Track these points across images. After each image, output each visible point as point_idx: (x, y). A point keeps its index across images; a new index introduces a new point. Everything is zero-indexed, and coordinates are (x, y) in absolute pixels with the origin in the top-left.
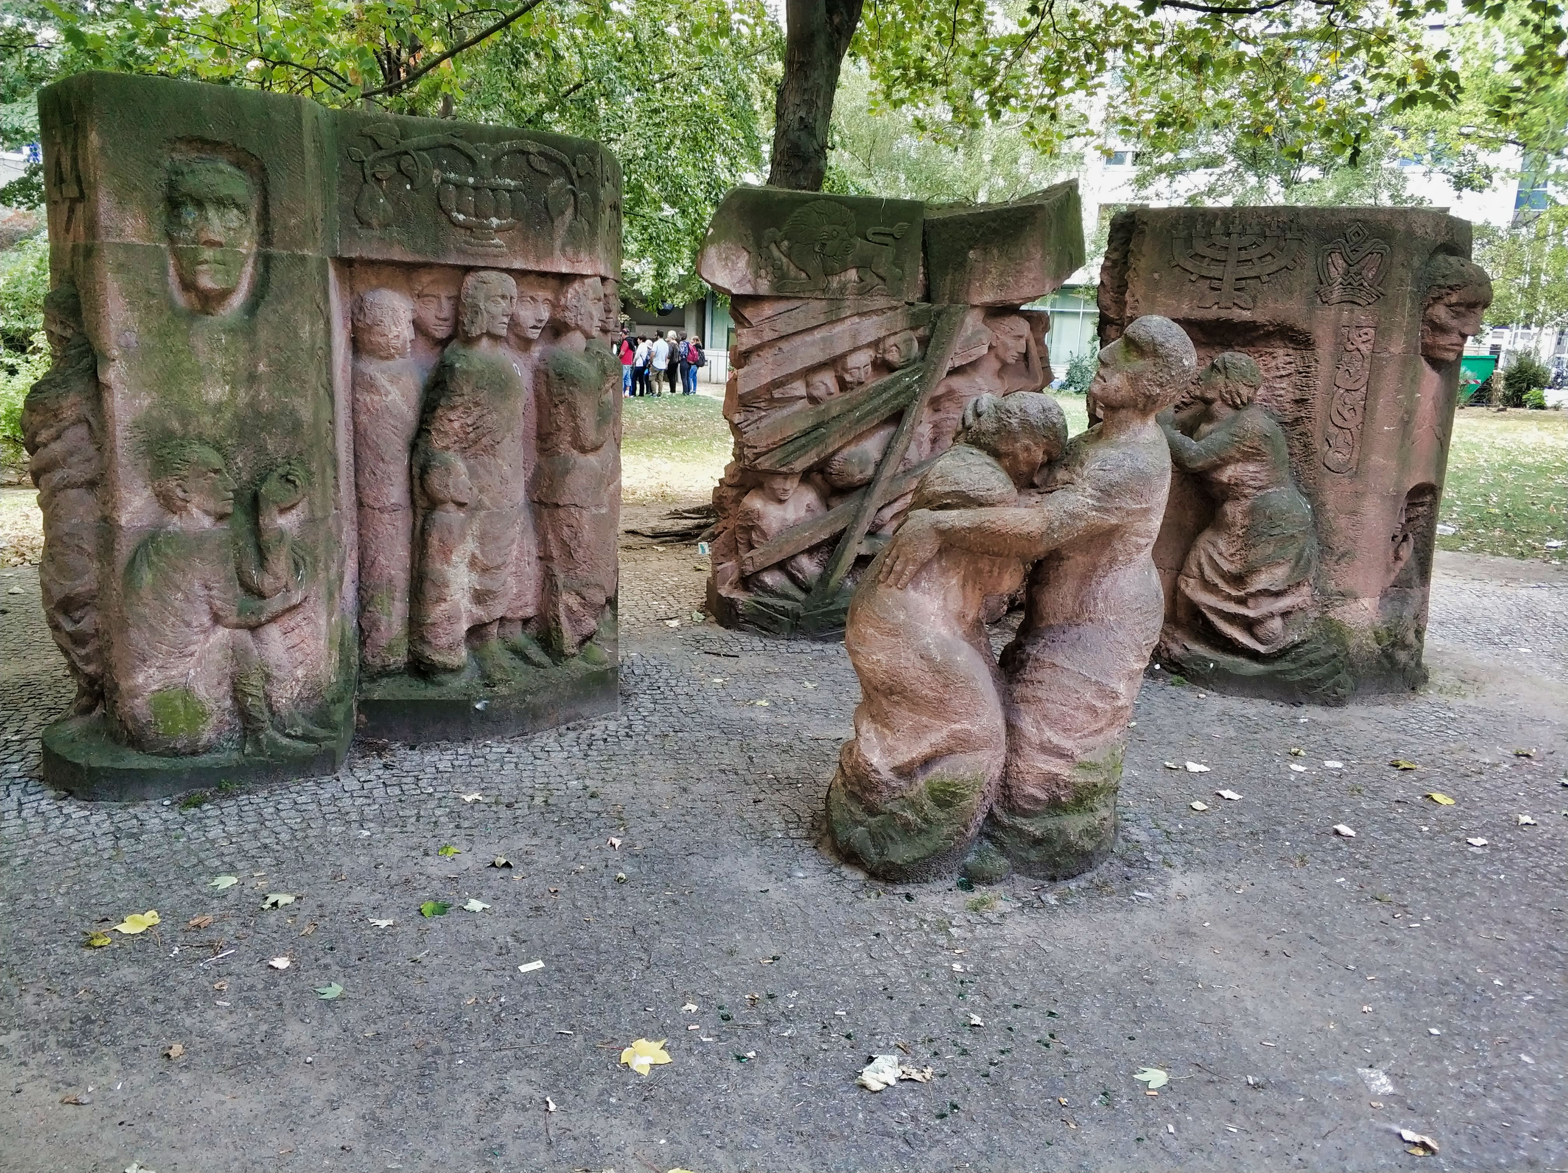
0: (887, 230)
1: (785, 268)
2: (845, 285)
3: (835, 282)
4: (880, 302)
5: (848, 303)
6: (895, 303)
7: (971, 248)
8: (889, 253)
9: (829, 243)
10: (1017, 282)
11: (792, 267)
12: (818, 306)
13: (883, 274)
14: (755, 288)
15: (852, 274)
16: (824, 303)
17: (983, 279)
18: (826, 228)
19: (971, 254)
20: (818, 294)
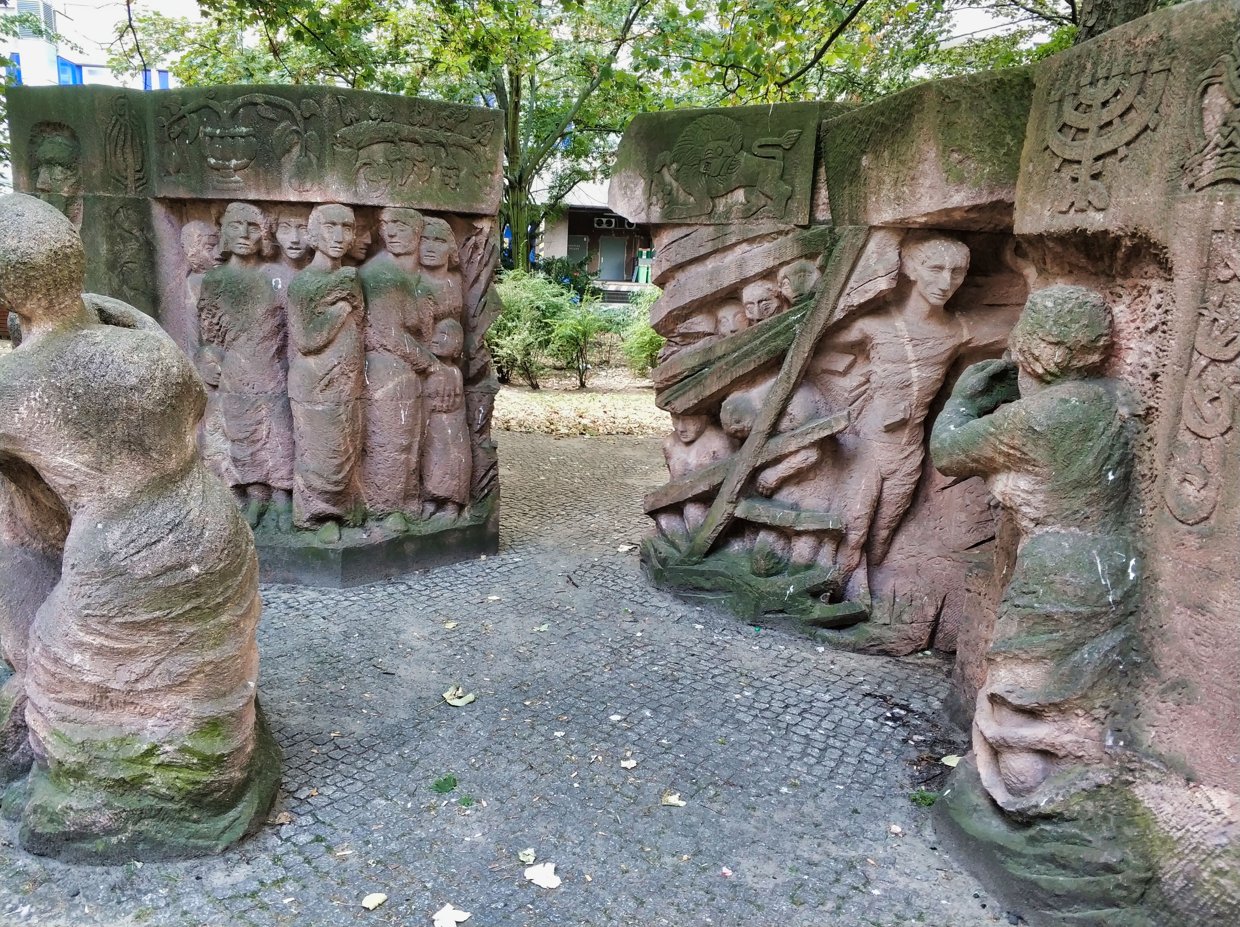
0: (775, 140)
1: (674, 192)
2: (731, 207)
3: (721, 205)
4: (766, 226)
5: (733, 228)
6: (782, 227)
7: (864, 152)
8: (774, 168)
9: (713, 161)
10: (913, 193)
11: (681, 191)
12: (707, 232)
13: (769, 194)
14: (648, 215)
15: (740, 195)
16: (711, 228)
17: (878, 193)
18: (711, 145)
19: (865, 161)
20: (704, 219)
